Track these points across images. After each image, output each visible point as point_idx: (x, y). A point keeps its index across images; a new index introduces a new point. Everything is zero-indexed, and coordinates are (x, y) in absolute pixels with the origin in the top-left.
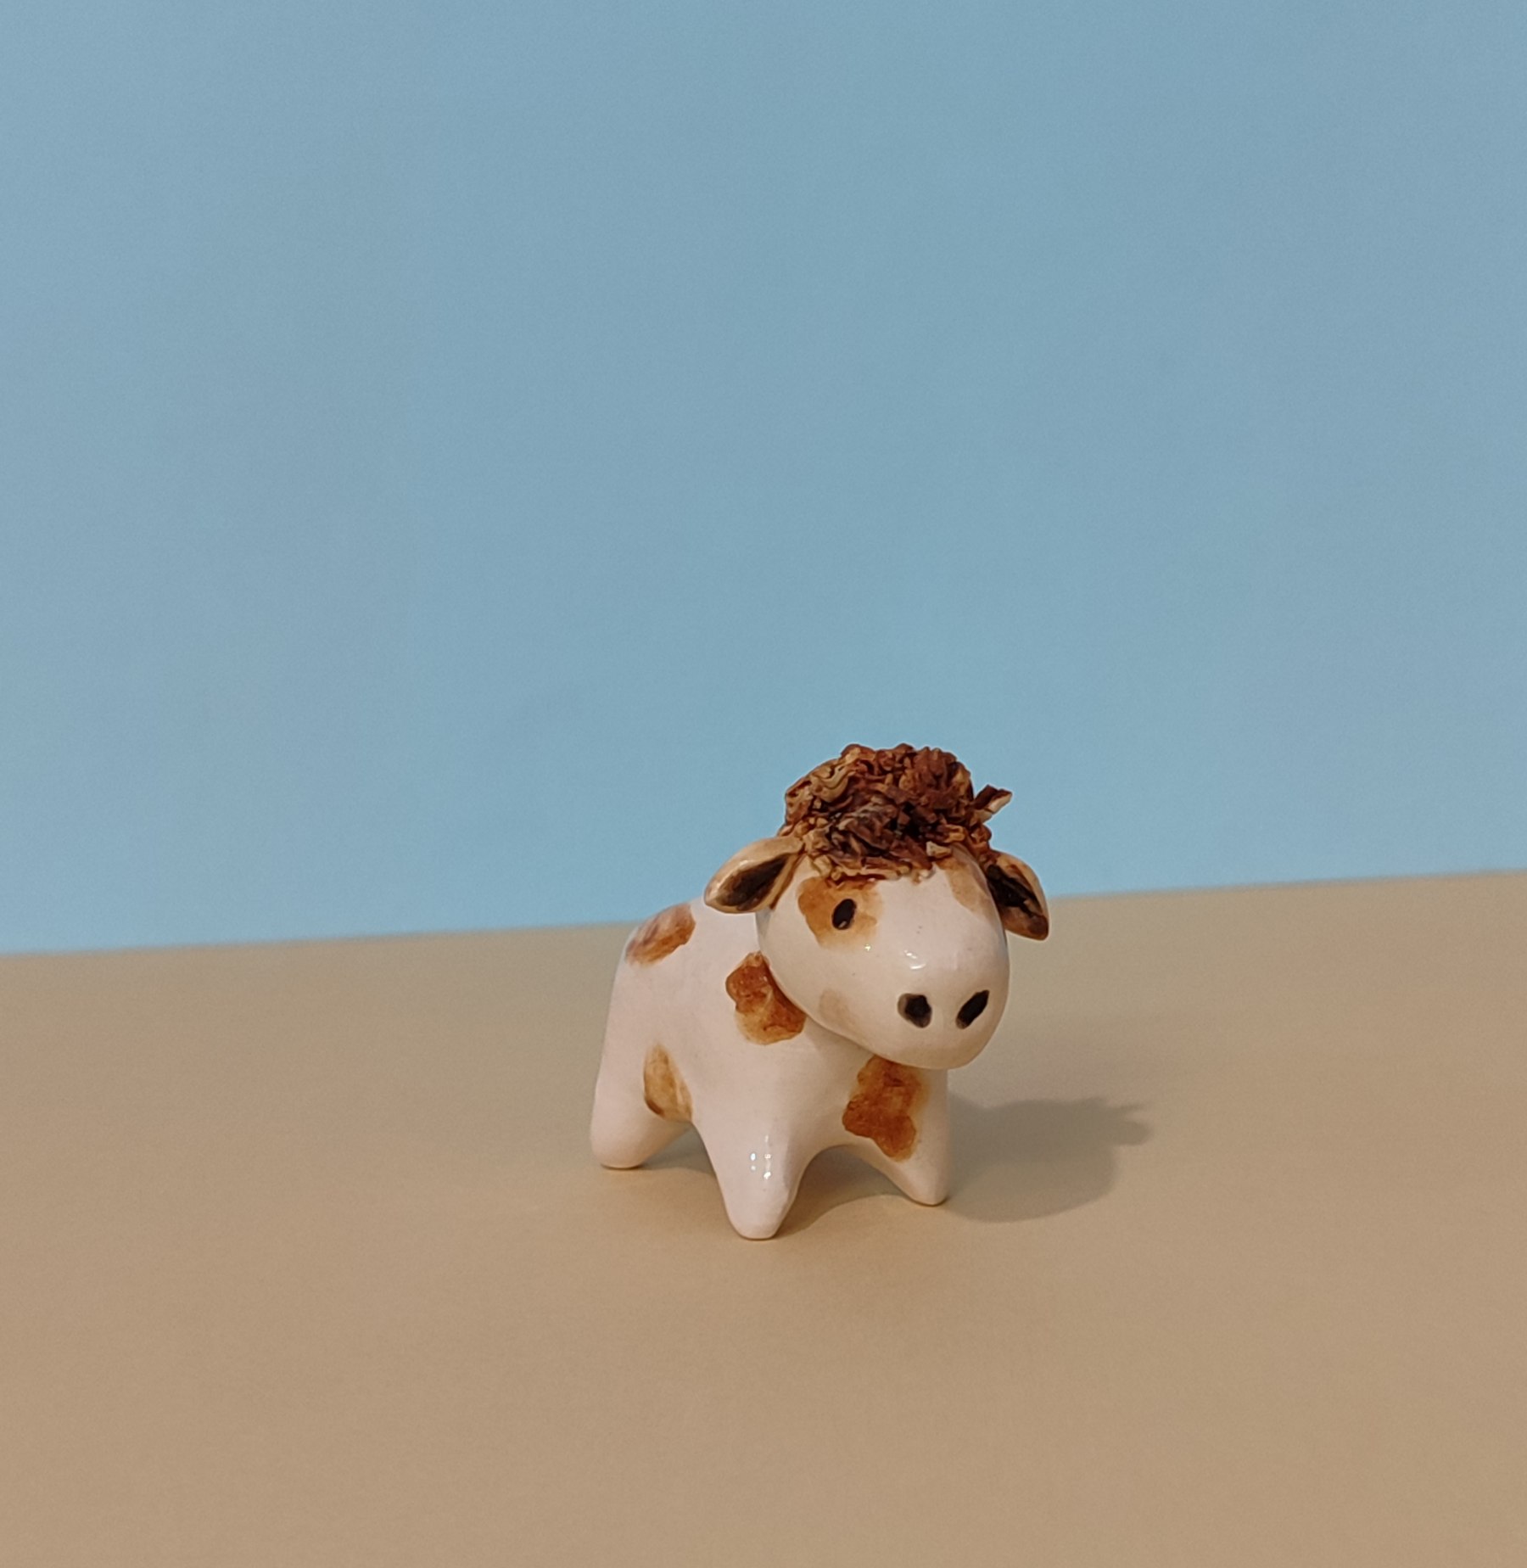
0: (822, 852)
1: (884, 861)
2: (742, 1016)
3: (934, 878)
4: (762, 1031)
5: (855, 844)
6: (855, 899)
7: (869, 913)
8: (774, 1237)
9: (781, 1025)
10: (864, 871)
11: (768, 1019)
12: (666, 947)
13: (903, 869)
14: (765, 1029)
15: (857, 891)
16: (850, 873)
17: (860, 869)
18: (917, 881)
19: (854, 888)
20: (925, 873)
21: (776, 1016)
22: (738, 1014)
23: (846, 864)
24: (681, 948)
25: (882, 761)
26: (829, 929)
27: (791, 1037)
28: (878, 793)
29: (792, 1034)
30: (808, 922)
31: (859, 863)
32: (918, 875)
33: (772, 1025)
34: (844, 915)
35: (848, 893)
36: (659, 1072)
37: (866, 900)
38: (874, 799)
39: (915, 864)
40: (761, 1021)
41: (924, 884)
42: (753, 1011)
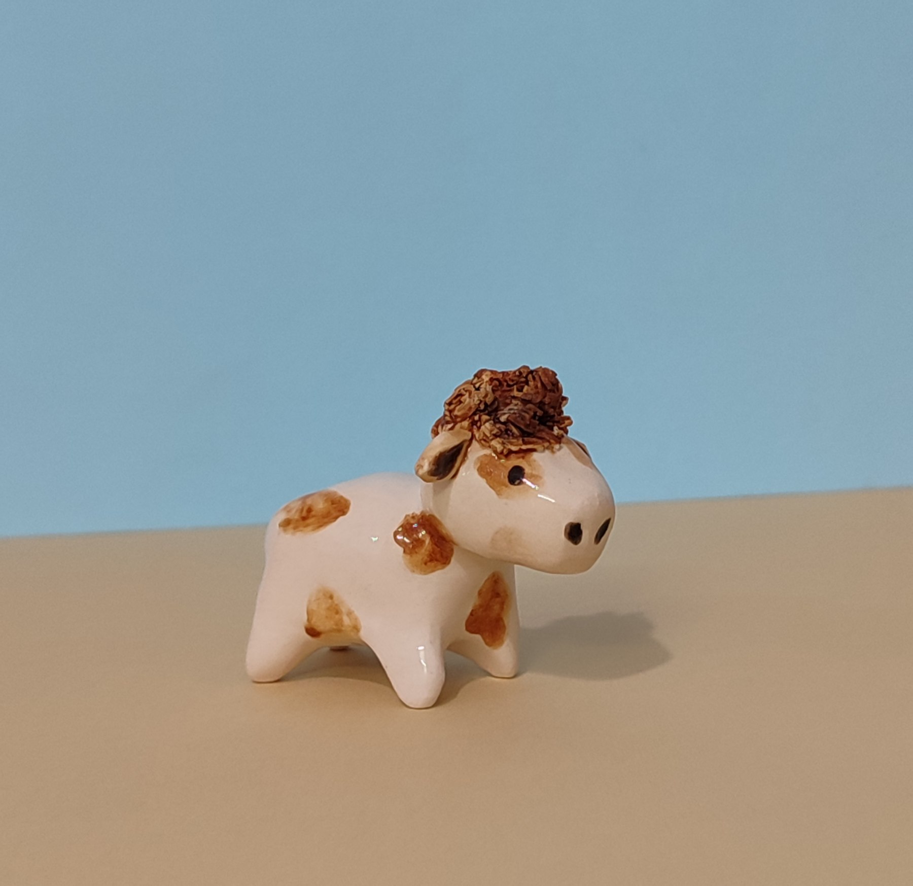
0: (496, 436)
1: (534, 439)
2: (408, 557)
3: (562, 451)
4: (423, 565)
5: (515, 430)
6: (521, 465)
7: (534, 473)
8: (435, 705)
9: (437, 560)
10: (524, 447)
11: (428, 557)
12: (326, 520)
13: (546, 444)
14: (426, 564)
15: (521, 460)
16: (514, 448)
17: (521, 445)
18: (553, 452)
19: (519, 458)
20: (557, 446)
21: (432, 555)
22: (404, 555)
23: (512, 444)
24: (341, 518)
25: (507, 378)
26: (507, 486)
27: (443, 568)
28: (514, 397)
29: (444, 565)
30: (488, 483)
31: (521, 442)
32: (553, 448)
33: (431, 561)
34: (516, 476)
35: (514, 462)
36: (324, 606)
37: (530, 465)
38: (514, 402)
39: (552, 441)
40: (422, 559)
41: (558, 454)
42: (416, 553)
